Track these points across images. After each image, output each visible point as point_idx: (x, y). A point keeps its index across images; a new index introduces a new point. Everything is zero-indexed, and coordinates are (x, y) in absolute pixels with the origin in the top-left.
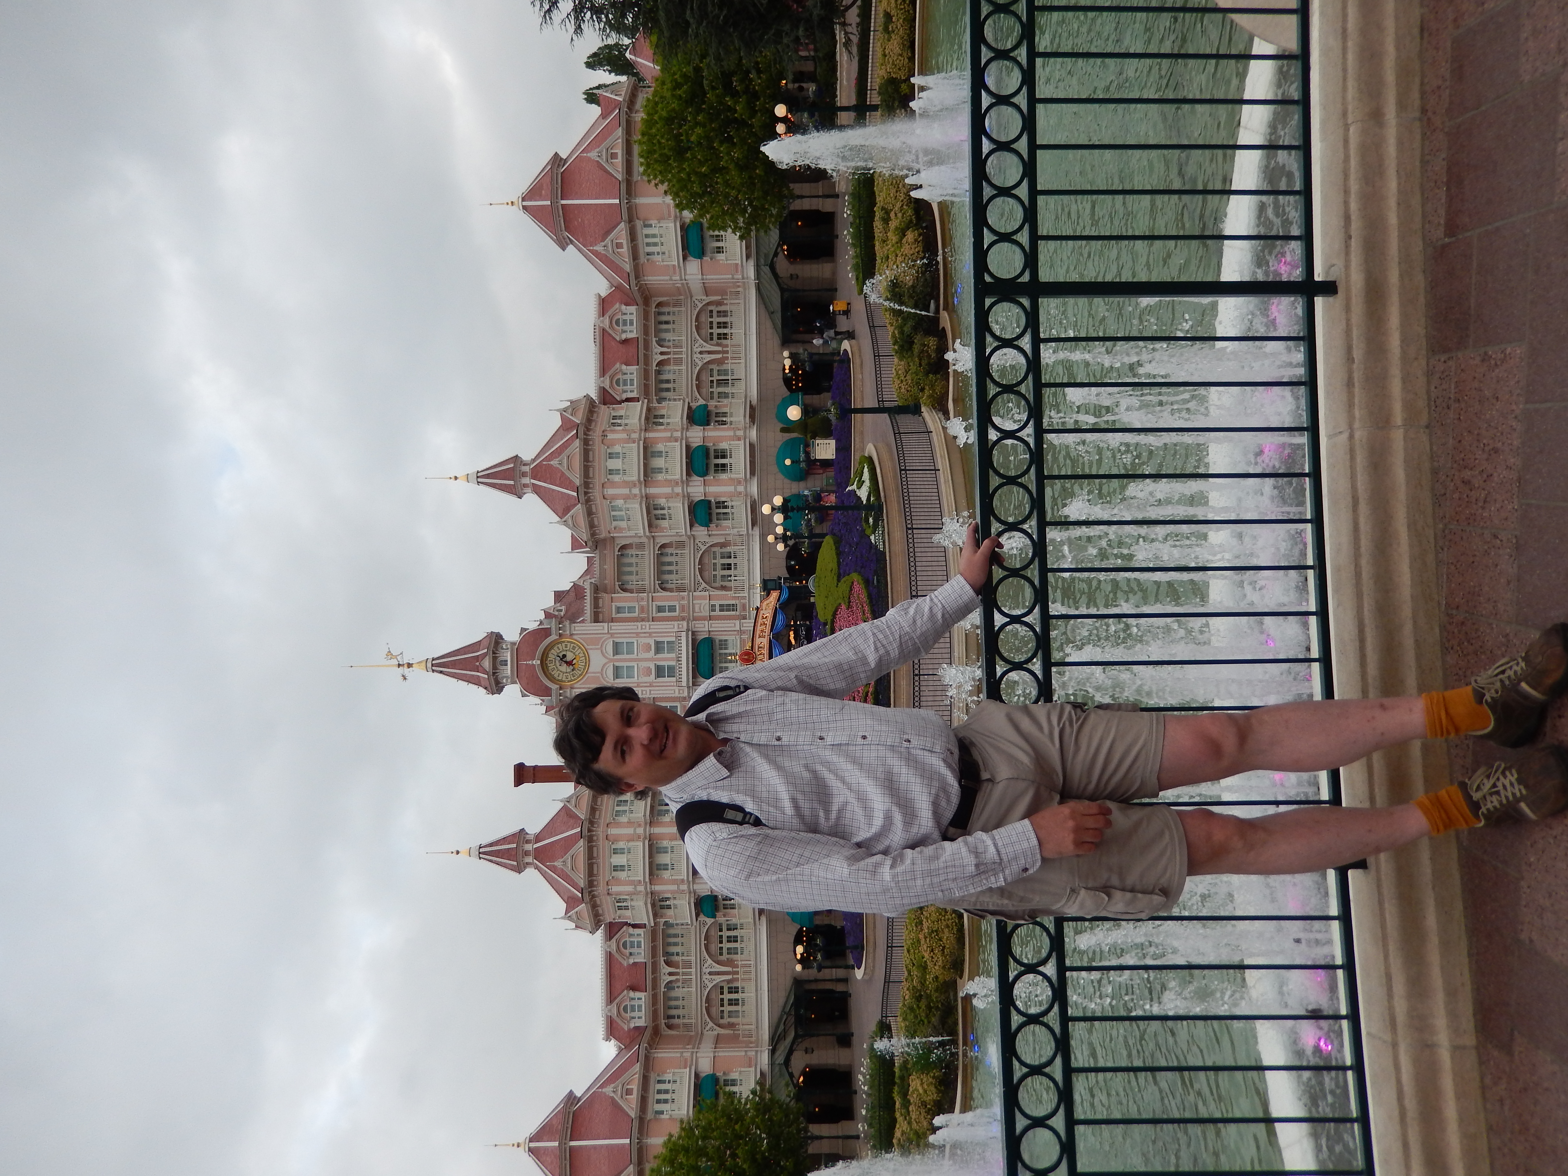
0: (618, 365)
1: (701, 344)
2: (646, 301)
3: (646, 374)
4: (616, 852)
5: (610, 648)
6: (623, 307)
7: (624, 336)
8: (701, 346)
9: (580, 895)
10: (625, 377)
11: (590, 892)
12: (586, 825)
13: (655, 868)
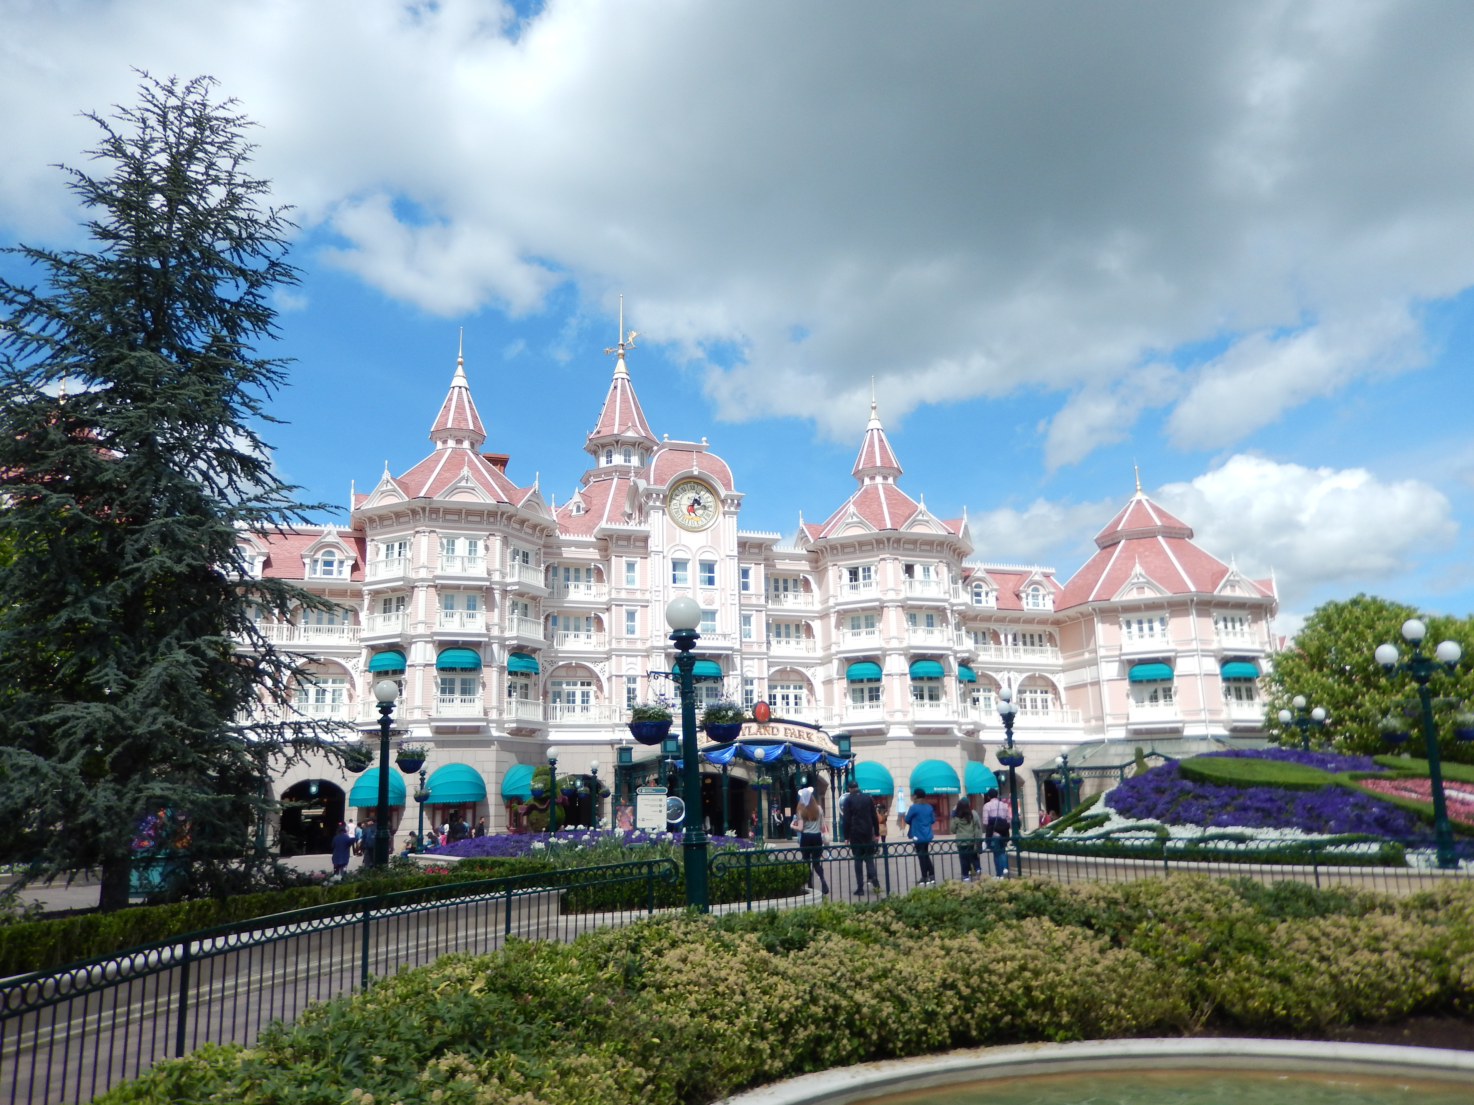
0: (996, 587)
1: (1018, 679)
2: (1057, 623)
3: (988, 619)
4: (473, 545)
5: (708, 557)
6: (1052, 597)
7: (1023, 595)
8: (1016, 679)
9: (422, 494)
10: (983, 594)
11: (424, 509)
12: (511, 510)
13: (450, 592)
